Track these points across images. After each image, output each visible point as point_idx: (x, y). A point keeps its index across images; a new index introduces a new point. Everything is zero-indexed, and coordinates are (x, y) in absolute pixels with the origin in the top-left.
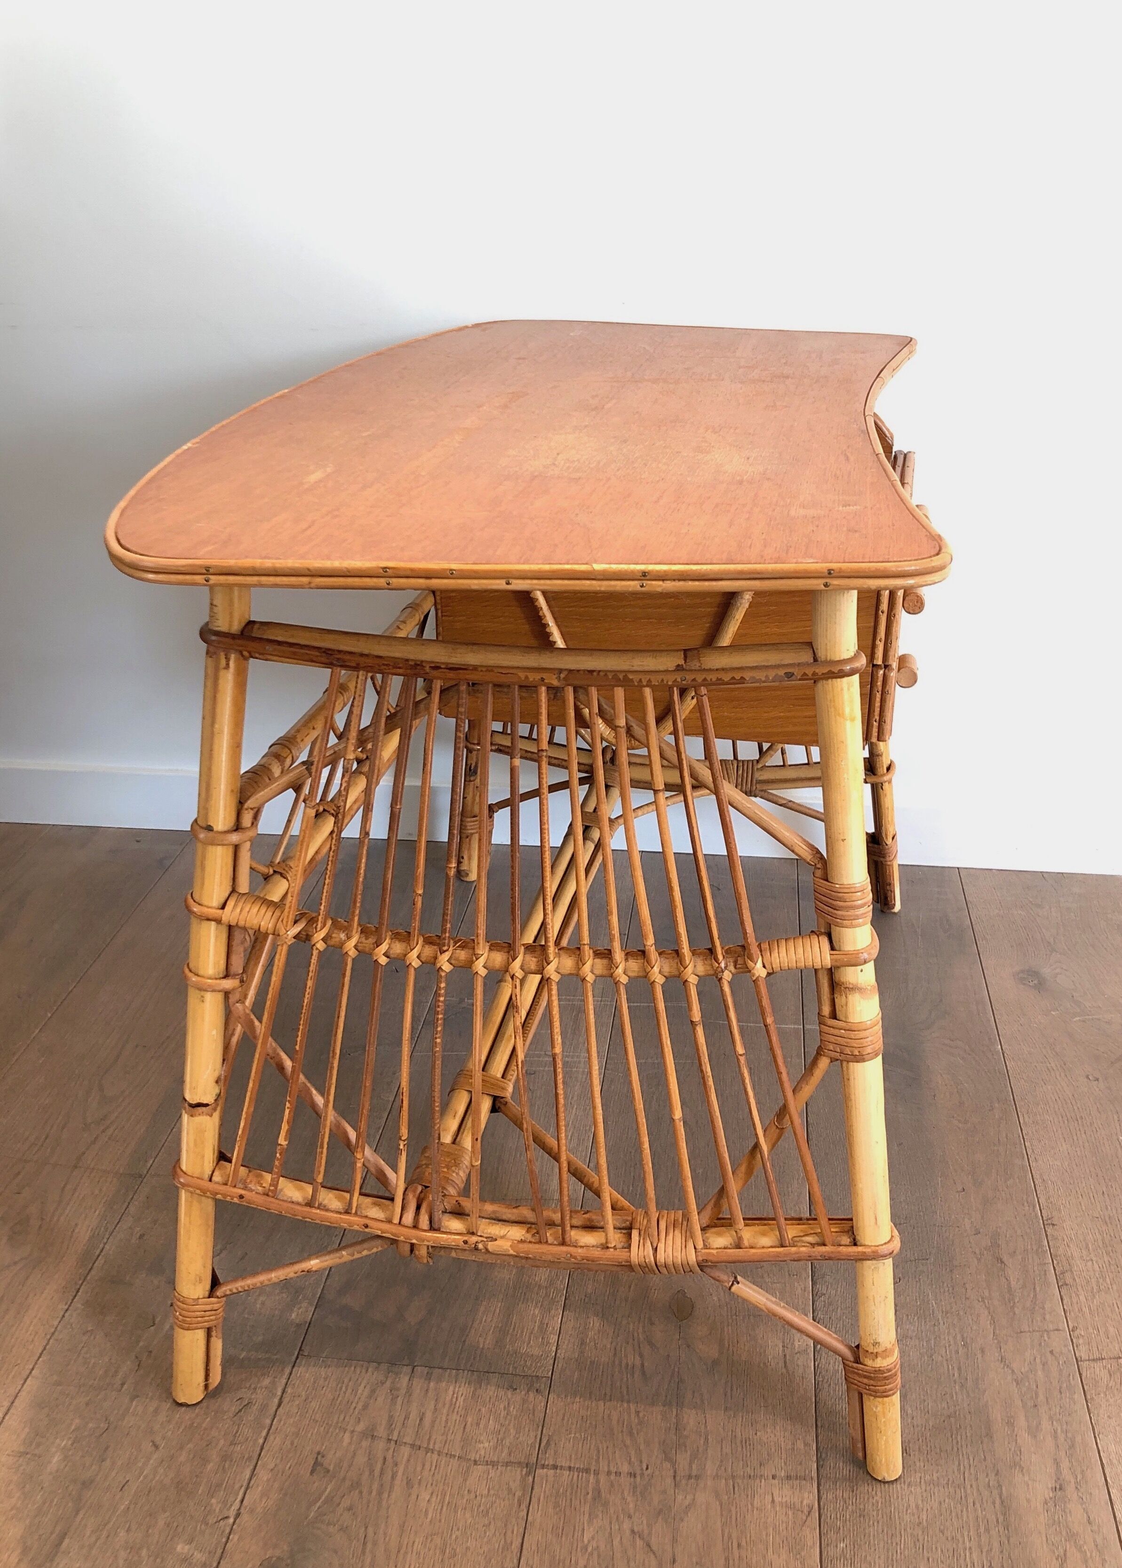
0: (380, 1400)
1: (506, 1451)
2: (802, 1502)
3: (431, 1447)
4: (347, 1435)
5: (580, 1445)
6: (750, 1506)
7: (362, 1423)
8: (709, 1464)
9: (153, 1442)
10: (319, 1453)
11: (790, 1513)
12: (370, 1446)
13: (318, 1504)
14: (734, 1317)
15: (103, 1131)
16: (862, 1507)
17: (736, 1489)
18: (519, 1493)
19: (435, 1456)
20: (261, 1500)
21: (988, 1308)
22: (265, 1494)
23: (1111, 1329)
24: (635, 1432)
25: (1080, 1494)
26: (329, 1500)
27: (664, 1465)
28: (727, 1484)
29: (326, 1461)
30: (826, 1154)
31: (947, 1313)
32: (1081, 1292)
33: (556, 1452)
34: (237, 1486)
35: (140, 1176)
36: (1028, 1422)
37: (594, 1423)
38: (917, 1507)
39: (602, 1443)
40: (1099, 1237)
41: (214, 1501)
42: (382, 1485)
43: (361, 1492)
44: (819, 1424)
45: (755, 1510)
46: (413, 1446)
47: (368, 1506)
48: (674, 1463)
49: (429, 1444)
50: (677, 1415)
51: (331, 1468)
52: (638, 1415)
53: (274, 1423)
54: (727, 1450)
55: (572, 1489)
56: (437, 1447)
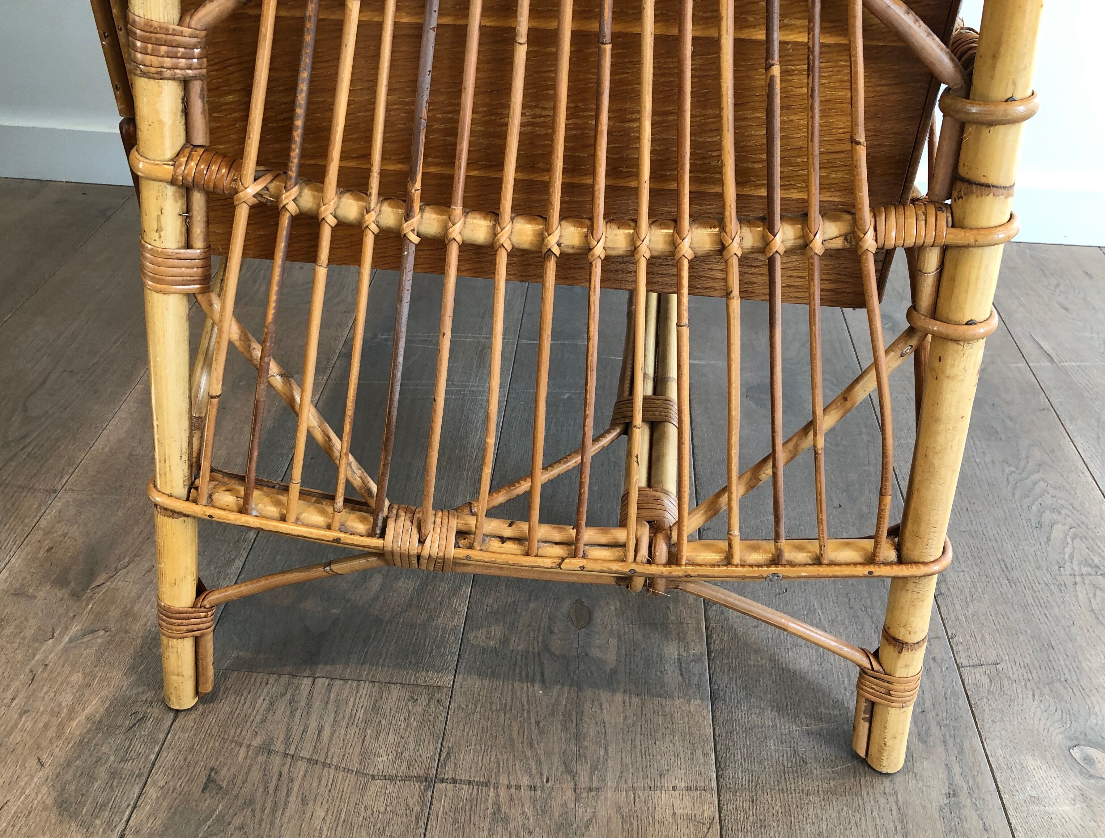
0: (279, 712)
1: (405, 764)
2: (702, 814)
3: (328, 761)
4: (243, 750)
5: (480, 758)
6: (651, 818)
7: (258, 739)
8: (609, 775)
9: (39, 759)
10: (212, 769)
11: (691, 825)
12: (266, 761)
13: (208, 824)
14: (631, 626)
15: (23, 449)
16: (762, 817)
17: (637, 800)
18: (417, 809)
19: (332, 771)
20: (147, 822)
21: (872, 617)
22: (153, 814)
23: (987, 636)
24: (535, 742)
25: (974, 800)
26: (220, 818)
27: (565, 777)
28: (627, 796)
29: (219, 779)
30: (712, 473)
31: (833, 621)
32: (956, 601)
33: (455, 765)
34: (124, 805)
35: (55, 491)
36: (917, 727)
37: (494, 734)
38: (817, 817)
39: (502, 754)
40: (967, 550)
41: (98, 822)
42: (276, 802)
43: (253, 811)
44: (717, 734)
45: (656, 822)
46: (309, 760)
47: (261, 825)
48: (574, 775)
49: (326, 758)
50: (577, 725)
51: (224, 785)
52: (538, 725)
53: (168, 737)
54: (627, 760)
55: (472, 803)
56: (334, 763)
